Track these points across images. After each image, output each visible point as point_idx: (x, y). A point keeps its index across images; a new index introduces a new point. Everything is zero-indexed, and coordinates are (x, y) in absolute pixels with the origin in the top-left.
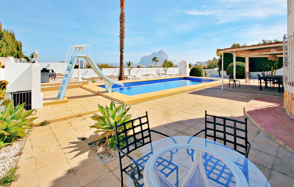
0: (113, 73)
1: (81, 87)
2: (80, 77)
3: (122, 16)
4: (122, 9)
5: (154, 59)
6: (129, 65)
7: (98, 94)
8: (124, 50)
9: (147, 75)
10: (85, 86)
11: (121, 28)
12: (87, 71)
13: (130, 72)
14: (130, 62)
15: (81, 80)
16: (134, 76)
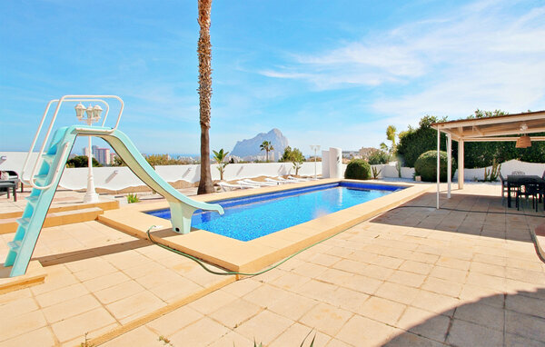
0: (184, 176)
1: (97, 219)
2: (93, 187)
3: (204, 44)
4: (203, 28)
5: (265, 146)
6: (220, 156)
7: (149, 239)
8: (211, 123)
9: (262, 179)
10: (108, 215)
11: (201, 71)
12: (115, 173)
13: (222, 172)
14: (221, 151)
15: (95, 198)
16: (234, 182)
